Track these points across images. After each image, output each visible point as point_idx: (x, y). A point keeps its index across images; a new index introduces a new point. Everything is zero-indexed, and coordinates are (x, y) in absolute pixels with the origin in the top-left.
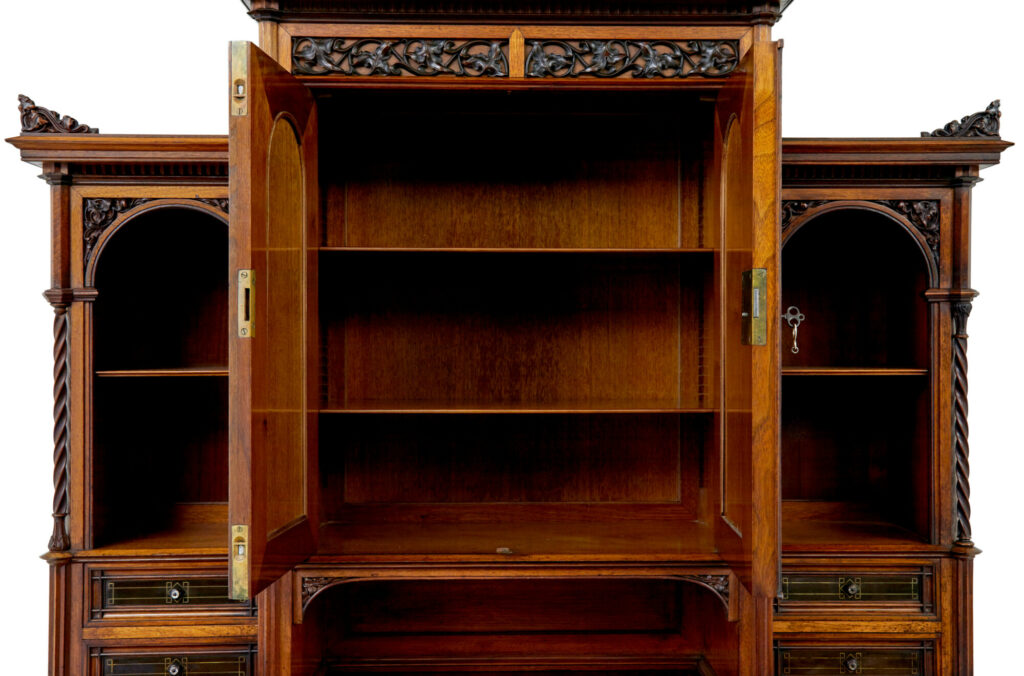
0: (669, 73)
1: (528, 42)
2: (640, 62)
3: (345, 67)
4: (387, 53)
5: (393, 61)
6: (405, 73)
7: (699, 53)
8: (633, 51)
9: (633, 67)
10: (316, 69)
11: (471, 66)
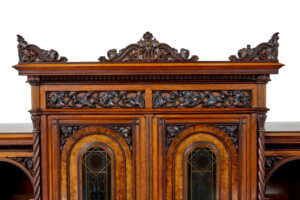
0: (219, 105)
1: (154, 92)
2: (206, 100)
3: (70, 104)
4: (89, 98)
5: (92, 101)
6: (98, 106)
7: (233, 96)
8: (202, 95)
9: (203, 102)
10: (57, 105)
11: (128, 103)
